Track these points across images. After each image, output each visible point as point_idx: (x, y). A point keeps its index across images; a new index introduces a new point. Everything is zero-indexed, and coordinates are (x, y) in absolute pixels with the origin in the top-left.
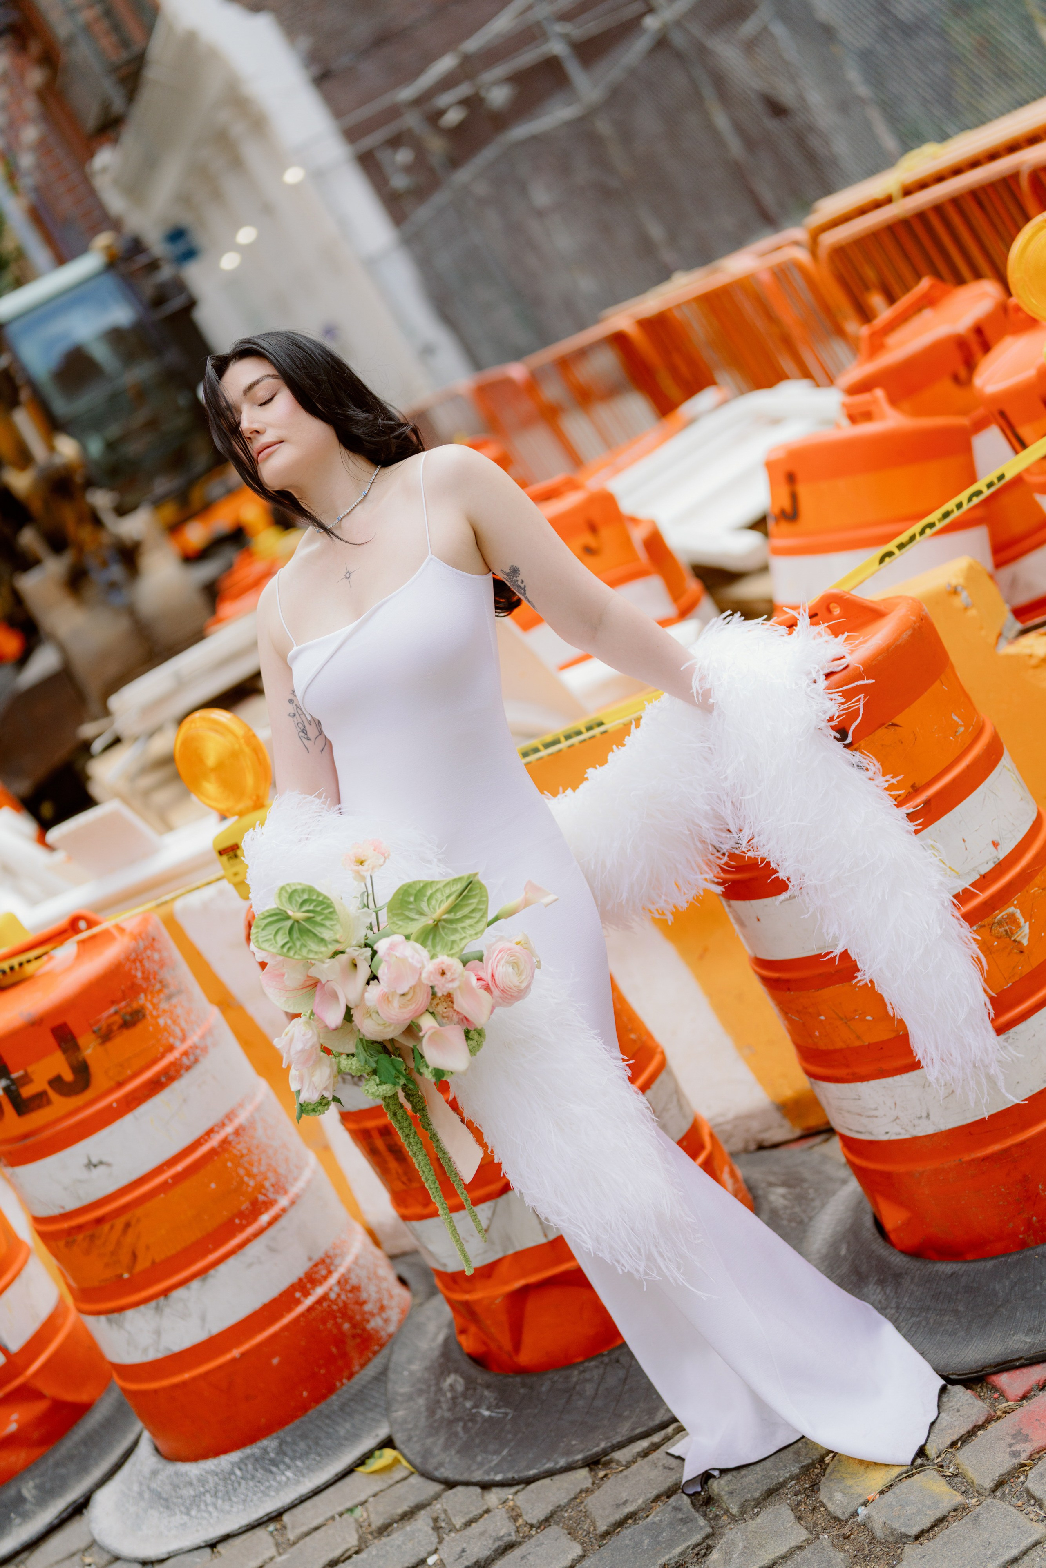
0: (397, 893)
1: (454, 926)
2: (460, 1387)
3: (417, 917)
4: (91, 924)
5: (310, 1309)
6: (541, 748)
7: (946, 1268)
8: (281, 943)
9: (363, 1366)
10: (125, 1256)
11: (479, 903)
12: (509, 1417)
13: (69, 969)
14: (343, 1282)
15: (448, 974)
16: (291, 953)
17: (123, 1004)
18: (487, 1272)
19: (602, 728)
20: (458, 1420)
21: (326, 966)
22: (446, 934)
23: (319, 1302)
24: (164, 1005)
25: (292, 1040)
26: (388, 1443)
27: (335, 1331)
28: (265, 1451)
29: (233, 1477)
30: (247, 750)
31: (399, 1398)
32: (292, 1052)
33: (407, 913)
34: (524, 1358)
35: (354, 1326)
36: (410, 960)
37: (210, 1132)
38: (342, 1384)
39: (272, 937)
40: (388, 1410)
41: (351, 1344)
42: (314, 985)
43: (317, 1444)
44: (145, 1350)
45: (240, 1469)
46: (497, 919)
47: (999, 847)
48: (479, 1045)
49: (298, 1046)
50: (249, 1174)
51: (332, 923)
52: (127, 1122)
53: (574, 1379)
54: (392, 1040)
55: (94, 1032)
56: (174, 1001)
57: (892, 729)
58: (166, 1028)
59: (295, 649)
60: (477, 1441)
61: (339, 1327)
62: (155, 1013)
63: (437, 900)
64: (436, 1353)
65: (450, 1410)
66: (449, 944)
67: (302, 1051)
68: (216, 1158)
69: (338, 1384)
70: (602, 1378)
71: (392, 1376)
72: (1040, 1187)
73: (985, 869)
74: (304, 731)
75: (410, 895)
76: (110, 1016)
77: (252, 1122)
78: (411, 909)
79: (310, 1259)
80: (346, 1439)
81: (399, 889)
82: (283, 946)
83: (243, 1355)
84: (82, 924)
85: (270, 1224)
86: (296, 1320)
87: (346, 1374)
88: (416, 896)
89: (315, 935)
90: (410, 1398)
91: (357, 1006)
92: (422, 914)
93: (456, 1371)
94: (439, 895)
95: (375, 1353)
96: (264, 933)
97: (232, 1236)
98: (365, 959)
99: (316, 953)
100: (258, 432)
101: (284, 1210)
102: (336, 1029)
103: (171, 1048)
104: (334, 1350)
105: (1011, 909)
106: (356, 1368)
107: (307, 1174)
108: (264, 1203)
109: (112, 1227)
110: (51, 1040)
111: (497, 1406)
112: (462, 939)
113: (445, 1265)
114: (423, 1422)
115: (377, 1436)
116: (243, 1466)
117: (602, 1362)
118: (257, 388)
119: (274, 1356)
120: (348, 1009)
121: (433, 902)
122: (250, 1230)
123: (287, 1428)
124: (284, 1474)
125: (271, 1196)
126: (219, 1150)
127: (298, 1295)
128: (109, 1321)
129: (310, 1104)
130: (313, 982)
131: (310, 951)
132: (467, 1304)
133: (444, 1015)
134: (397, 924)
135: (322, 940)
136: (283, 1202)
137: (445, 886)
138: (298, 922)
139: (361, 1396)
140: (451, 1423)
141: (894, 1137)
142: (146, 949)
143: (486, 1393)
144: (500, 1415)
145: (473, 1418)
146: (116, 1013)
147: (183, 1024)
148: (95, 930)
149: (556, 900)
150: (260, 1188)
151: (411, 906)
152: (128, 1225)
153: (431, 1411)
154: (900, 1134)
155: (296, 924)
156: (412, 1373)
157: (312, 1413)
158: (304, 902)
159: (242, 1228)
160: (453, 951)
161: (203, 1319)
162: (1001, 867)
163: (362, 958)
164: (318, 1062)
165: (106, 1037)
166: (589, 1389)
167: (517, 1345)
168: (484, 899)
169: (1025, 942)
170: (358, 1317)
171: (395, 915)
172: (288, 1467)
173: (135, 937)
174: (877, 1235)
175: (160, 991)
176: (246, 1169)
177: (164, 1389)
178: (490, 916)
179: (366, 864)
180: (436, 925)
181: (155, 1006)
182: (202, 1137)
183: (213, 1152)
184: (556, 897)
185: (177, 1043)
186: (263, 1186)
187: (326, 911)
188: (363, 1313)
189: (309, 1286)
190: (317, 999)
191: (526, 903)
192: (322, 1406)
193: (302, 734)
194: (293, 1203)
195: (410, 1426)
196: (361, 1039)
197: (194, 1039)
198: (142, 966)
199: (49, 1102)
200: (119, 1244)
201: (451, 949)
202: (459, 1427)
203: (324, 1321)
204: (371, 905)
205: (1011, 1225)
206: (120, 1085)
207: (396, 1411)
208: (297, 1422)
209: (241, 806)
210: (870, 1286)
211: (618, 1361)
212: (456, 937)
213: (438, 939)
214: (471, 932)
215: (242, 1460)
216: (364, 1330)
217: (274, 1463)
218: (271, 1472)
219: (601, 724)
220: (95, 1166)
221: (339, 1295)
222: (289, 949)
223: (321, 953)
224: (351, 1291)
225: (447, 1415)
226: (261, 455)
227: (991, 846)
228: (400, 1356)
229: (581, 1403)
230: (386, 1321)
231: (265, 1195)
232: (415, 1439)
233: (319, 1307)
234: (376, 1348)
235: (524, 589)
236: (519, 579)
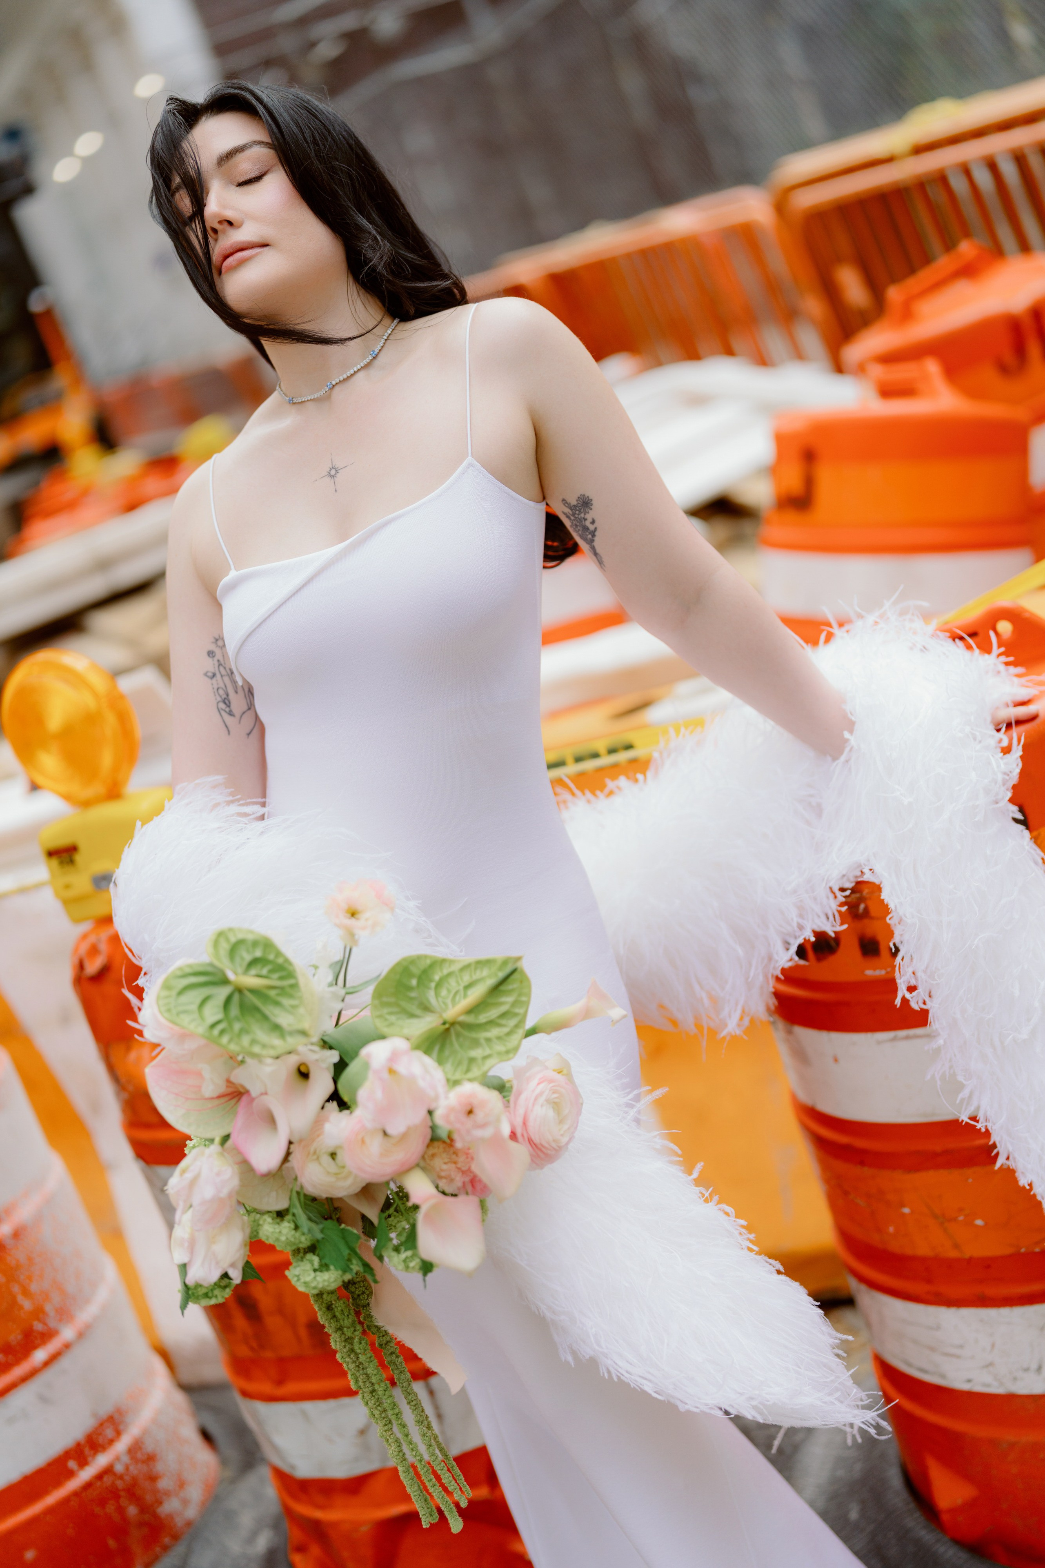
0: (393, 970)
1: (474, 1035)
3: (418, 1012)
5: (88, 1485)
11: (515, 1004)
14: (134, 1449)
15: (477, 1114)
18: (355, 1485)
22: (461, 1046)
23: (100, 1477)
25: (191, 1178)
27: (116, 1517)
32: (192, 1198)
33: (403, 1004)
35: (142, 1510)
36: (416, 1081)
41: (135, 1535)
42: (237, 1095)
46: (536, 1030)
49: (201, 1192)
50: (26, 1293)
51: (291, 1002)
59: (233, 574)
61: (121, 1510)
63: (449, 991)
66: (465, 1063)
67: (211, 1200)
74: (226, 701)
75: (411, 975)
78: (412, 999)
81: (398, 964)
85: (47, 1364)
86: (66, 1501)
88: (420, 979)
89: (266, 1017)
91: (301, 1141)
92: (426, 1008)
94: (452, 982)
95: (166, 1548)
100: (229, 223)
101: (67, 1346)
102: (266, 1176)
104: (112, 1543)
107: (102, 1295)
108: (41, 1334)
112: (485, 1058)
113: (292, 1466)
118: (240, 157)
119: (28, 1549)
120: (290, 1146)
121: (444, 992)
122: (18, 1371)
125: (52, 1323)
127: (72, 1464)
129: (201, 1286)
130: (236, 1090)
133: (443, 1174)
134: (386, 1020)
136: (67, 1333)
137: (462, 969)
150: (39, 1313)
151: (413, 994)
155: (237, 994)
158: (254, 961)
159: (7, 1368)
163: (324, 1065)
168: (524, 999)
170: (149, 1498)
171: (384, 1005)
176: (22, 1286)
178: (529, 1024)
179: (361, 917)
180: (447, 1030)
186: (42, 1311)
187: (286, 982)
188: (155, 1492)
189: (87, 1451)
190: (240, 1120)
191: (587, 1014)
193: (224, 706)
194: (81, 1335)
196: (298, 1193)
201: (468, 1070)
203: (102, 1502)
212: (477, 1053)
213: (447, 1052)
214: (499, 1048)
216: (155, 1515)
221: (127, 1468)
224: (143, 1462)
226: (229, 260)
228: (201, 1558)
230: (185, 1502)
231: (45, 1324)
233: (99, 1483)
234: (167, 1540)
235: (593, 534)
236: (589, 517)
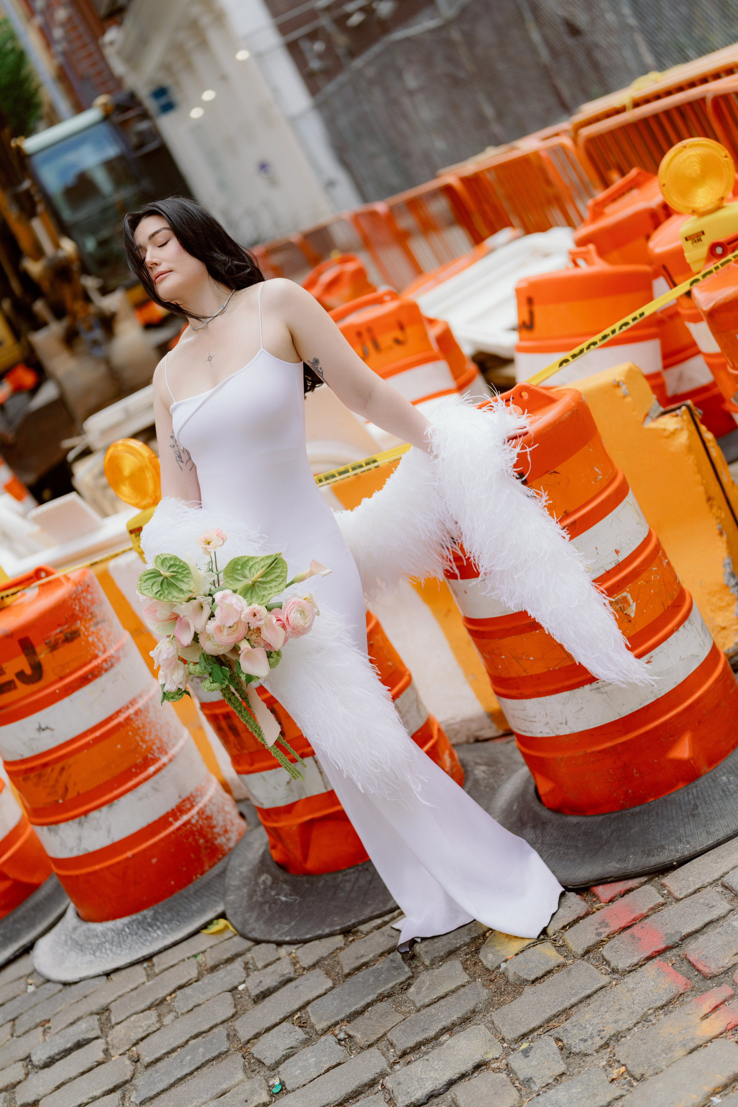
0: (230, 563)
1: (265, 586)
2: (269, 882)
3: (242, 579)
4: (48, 574)
5: (179, 829)
6: (337, 475)
7: (573, 819)
8: (155, 591)
9: (211, 867)
10: (60, 790)
11: (282, 572)
12: (297, 902)
13: (32, 602)
14: (201, 813)
15: (258, 616)
16: (162, 598)
17: (66, 626)
18: (289, 809)
19: (376, 464)
20: (266, 902)
21: (183, 606)
22: (259, 591)
23: (185, 824)
24: (93, 629)
25: (160, 652)
26: (222, 916)
27: (194, 844)
28: (145, 917)
29: (124, 933)
30: (150, 466)
31: (232, 888)
32: (160, 660)
33: (236, 576)
34: (310, 865)
35: (207, 841)
36: (235, 606)
37: (118, 712)
38: (197, 878)
39: (150, 587)
40: (224, 895)
41: (204, 852)
42: (175, 618)
43: (178, 914)
44: (71, 850)
45: (128, 928)
46: (292, 583)
47: (619, 554)
48: (277, 661)
49: (164, 656)
50: (143, 740)
51: (188, 580)
52: (65, 702)
53: (339, 880)
54: (224, 655)
55: (46, 644)
56: (100, 626)
57: (554, 475)
58: (93, 643)
59: (175, 404)
60: (277, 916)
61: (196, 841)
62: (86, 633)
63: (255, 569)
64: (257, 861)
65: (262, 896)
66: (261, 597)
67: (167, 659)
68: (121, 729)
69: (194, 877)
70: (357, 880)
71: (229, 874)
72: (634, 771)
73: (609, 567)
74: (180, 457)
75: (238, 565)
76: (57, 634)
77: (147, 708)
78: (239, 574)
79: (180, 797)
80: (197, 912)
81: (232, 561)
82: (156, 593)
83: (134, 856)
84: (43, 574)
85: (155, 773)
86: (169, 836)
87: (199, 871)
88: (242, 566)
89: (177, 587)
90: (238, 888)
91: (201, 633)
92: (245, 577)
93: (268, 872)
94: (257, 566)
95: (219, 860)
96: (145, 584)
97: (130, 779)
98: (208, 604)
99: (177, 598)
100: (156, 264)
101: (164, 765)
102: (188, 647)
103: (96, 657)
104: (193, 856)
105: (625, 594)
106: (206, 868)
107: (181, 743)
108: (152, 759)
109: (53, 770)
110: (18, 647)
111: (291, 895)
112: (269, 594)
113: (262, 804)
114: (245, 903)
115: (216, 911)
116: (130, 926)
117: (357, 870)
118: (157, 236)
119: (153, 857)
120: (196, 635)
121: (253, 570)
122: (142, 776)
123: (160, 904)
124: (155, 932)
125: (157, 755)
126: (124, 724)
127: (171, 819)
128: (49, 830)
129: (170, 693)
130: (175, 616)
131: (173, 597)
132: (275, 829)
133: (255, 641)
134: (230, 583)
135: (181, 590)
136: (164, 759)
137: (261, 560)
138: (166, 578)
139: (208, 886)
140: (262, 904)
141: (545, 735)
142: (82, 592)
143: (285, 886)
144: (292, 901)
145: (275, 902)
146: (61, 632)
147: (105, 641)
148: (51, 578)
149: (331, 572)
150: (150, 749)
151: (239, 572)
152: (63, 769)
153: (250, 897)
154: (549, 733)
155: (165, 580)
156: (241, 873)
157: (176, 895)
158: (171, 566)
159: (137, 775)
160: (263, 602)
161: (109, 831)
162: (620, 567)
163: (206, 603)
164: (176, 667)
165: (54, 647)
166: (348, 886)
167: (305, 857)
168: (284, 570)
169: (632, 615)
170: (210, 836)
171: (228, 577)
172: (159, 928)
173: (76, 584)
174: (535, 798)
175: (91, 619)
176: (141, 737)
177: (82, 875)
178: (288, 581)
179: (211, 544)
180: (254, 585)
181: (87, 629)
182: (113, 715)
183: (120, 725)
184: (330, 571)
185: (100, 654)
186: (151, 749)
187: (185, 572)
188: (213, 834)
189: (178, 814)
190: (177, 626)
191: (311, 574)
192: (183, 891)
193: (178, 459)
194: (171, 760)
195: (237, 905)
196: (203, 654)
197: (111, 652)
198: (80, 602)
199: (15, 687)
200: (57, 781)
201: (262, 600)
202: (266, 907)
203: (187, 837)
204: (215, 570)
205: (615, 795)
206: (61, 678)
207: (229, 896)
208: (166, 900)
209: (145, 502)
210: (528, 829)
211: (367, 869)
212: (266, 593)
213: (254, 594)
214: (275, 590)
215: (130, 923)
216: (213, 844)
217: (150, 925)
218: (148, 931)
219: (375, 461)
220: (43, 730)
221: (197, 821)
222: (160, 595)
223: (180, 598)
224: (206, 819)
225: (260, 899)
226: (158, 279)
227: (614, 553)
228: (235, 861)
229: (342, 895)
230: (228, 839)
231: (153, 754)
232: (239, 913)
233: (184, 828)
234: (220, 856)
235: (322, 373)
236: (319, 366)
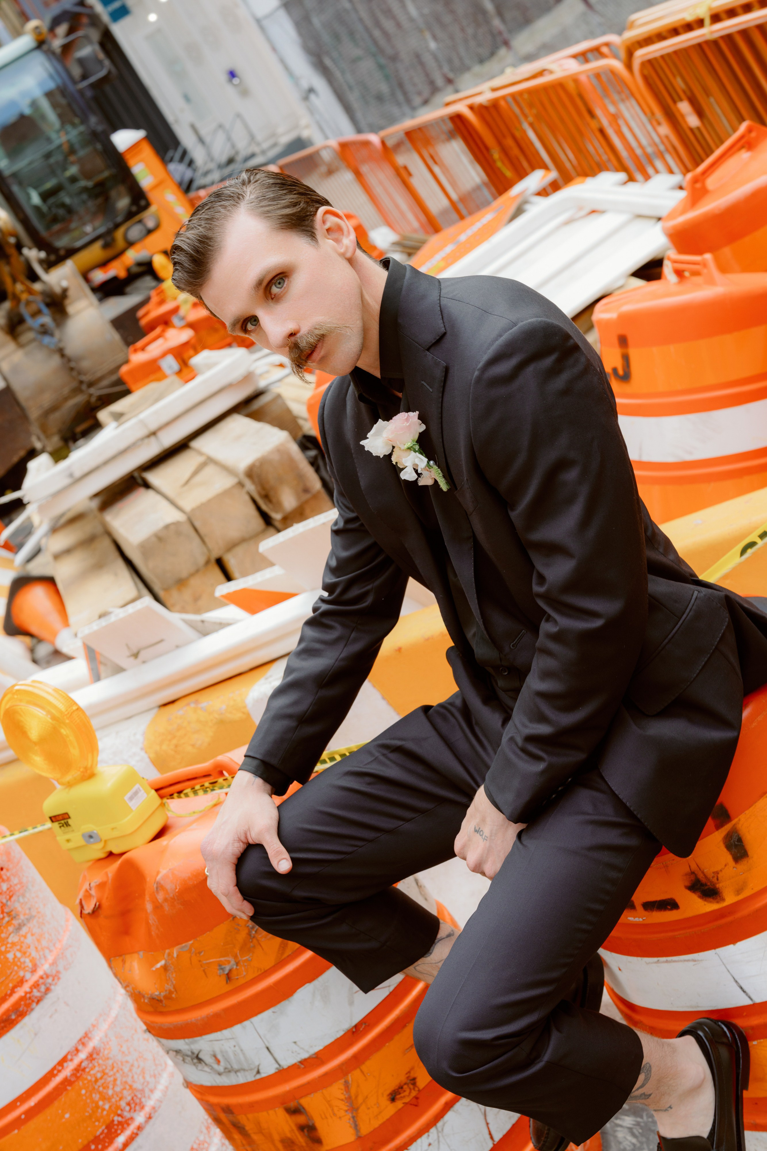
24: (13, 938)
37: (62, 1062)
50: (104, 1098)
56: (24, 930)
58: (15, 961)
68: (69, 1088)
77: (107, 1042)
101: (140, 1128)
103: (21, 982)
108: (120, 1123)
125: (127, 1115)
126: (73, 1079)
136: (140, 1118)
147: (34, 954)
150: (116, 1110)
176: (100, 1093)
182: (54, 1068)
183: (66, 1082)
185: (28, 976)
186: (118, 1107)
194: (149, 1118)
197: (45, 967)
231: (121, 1116)
